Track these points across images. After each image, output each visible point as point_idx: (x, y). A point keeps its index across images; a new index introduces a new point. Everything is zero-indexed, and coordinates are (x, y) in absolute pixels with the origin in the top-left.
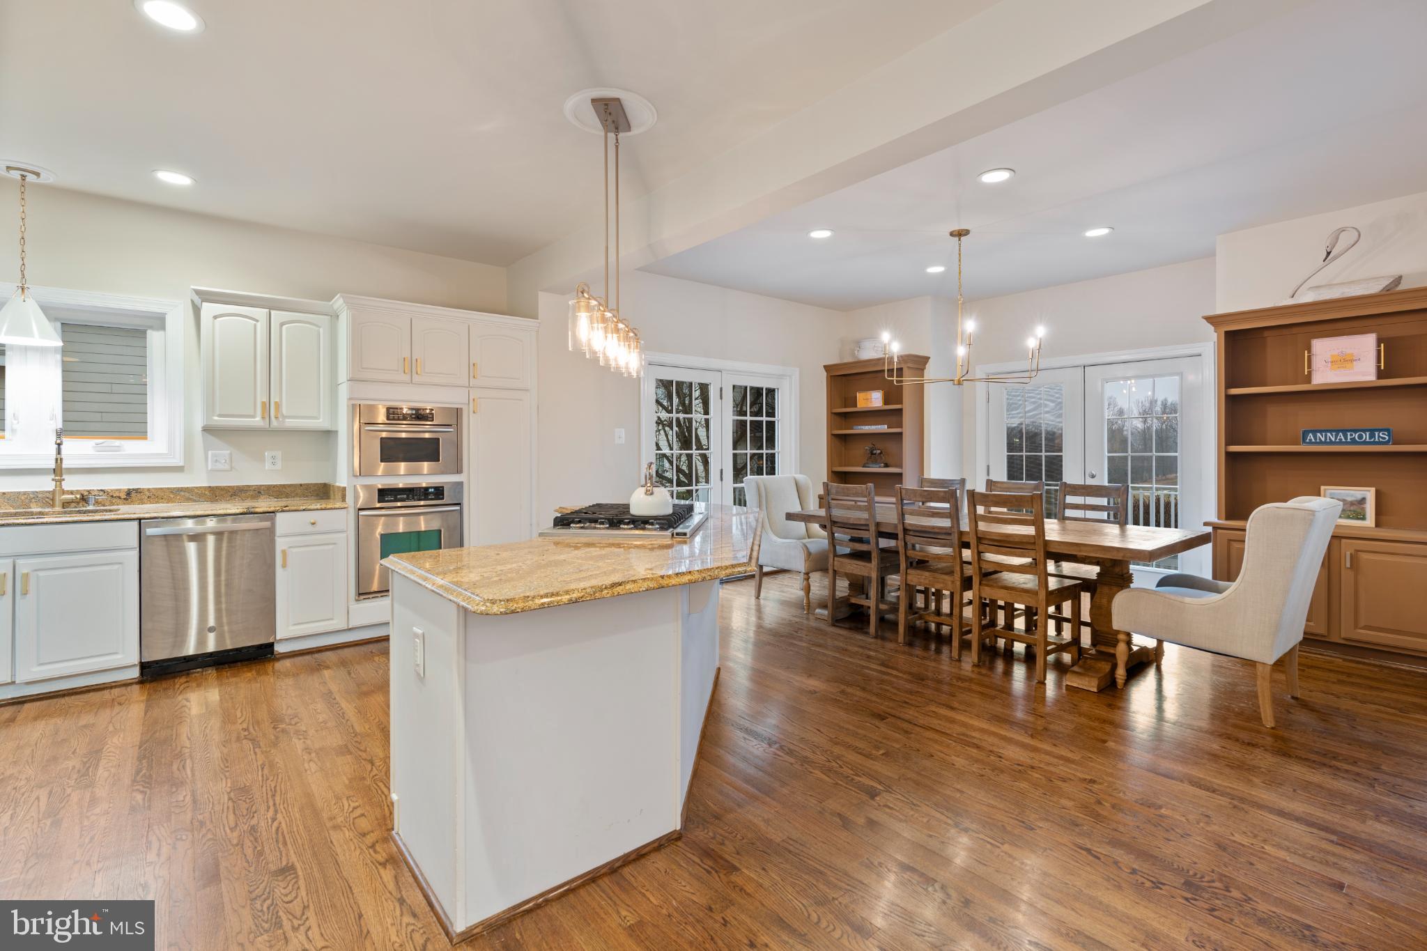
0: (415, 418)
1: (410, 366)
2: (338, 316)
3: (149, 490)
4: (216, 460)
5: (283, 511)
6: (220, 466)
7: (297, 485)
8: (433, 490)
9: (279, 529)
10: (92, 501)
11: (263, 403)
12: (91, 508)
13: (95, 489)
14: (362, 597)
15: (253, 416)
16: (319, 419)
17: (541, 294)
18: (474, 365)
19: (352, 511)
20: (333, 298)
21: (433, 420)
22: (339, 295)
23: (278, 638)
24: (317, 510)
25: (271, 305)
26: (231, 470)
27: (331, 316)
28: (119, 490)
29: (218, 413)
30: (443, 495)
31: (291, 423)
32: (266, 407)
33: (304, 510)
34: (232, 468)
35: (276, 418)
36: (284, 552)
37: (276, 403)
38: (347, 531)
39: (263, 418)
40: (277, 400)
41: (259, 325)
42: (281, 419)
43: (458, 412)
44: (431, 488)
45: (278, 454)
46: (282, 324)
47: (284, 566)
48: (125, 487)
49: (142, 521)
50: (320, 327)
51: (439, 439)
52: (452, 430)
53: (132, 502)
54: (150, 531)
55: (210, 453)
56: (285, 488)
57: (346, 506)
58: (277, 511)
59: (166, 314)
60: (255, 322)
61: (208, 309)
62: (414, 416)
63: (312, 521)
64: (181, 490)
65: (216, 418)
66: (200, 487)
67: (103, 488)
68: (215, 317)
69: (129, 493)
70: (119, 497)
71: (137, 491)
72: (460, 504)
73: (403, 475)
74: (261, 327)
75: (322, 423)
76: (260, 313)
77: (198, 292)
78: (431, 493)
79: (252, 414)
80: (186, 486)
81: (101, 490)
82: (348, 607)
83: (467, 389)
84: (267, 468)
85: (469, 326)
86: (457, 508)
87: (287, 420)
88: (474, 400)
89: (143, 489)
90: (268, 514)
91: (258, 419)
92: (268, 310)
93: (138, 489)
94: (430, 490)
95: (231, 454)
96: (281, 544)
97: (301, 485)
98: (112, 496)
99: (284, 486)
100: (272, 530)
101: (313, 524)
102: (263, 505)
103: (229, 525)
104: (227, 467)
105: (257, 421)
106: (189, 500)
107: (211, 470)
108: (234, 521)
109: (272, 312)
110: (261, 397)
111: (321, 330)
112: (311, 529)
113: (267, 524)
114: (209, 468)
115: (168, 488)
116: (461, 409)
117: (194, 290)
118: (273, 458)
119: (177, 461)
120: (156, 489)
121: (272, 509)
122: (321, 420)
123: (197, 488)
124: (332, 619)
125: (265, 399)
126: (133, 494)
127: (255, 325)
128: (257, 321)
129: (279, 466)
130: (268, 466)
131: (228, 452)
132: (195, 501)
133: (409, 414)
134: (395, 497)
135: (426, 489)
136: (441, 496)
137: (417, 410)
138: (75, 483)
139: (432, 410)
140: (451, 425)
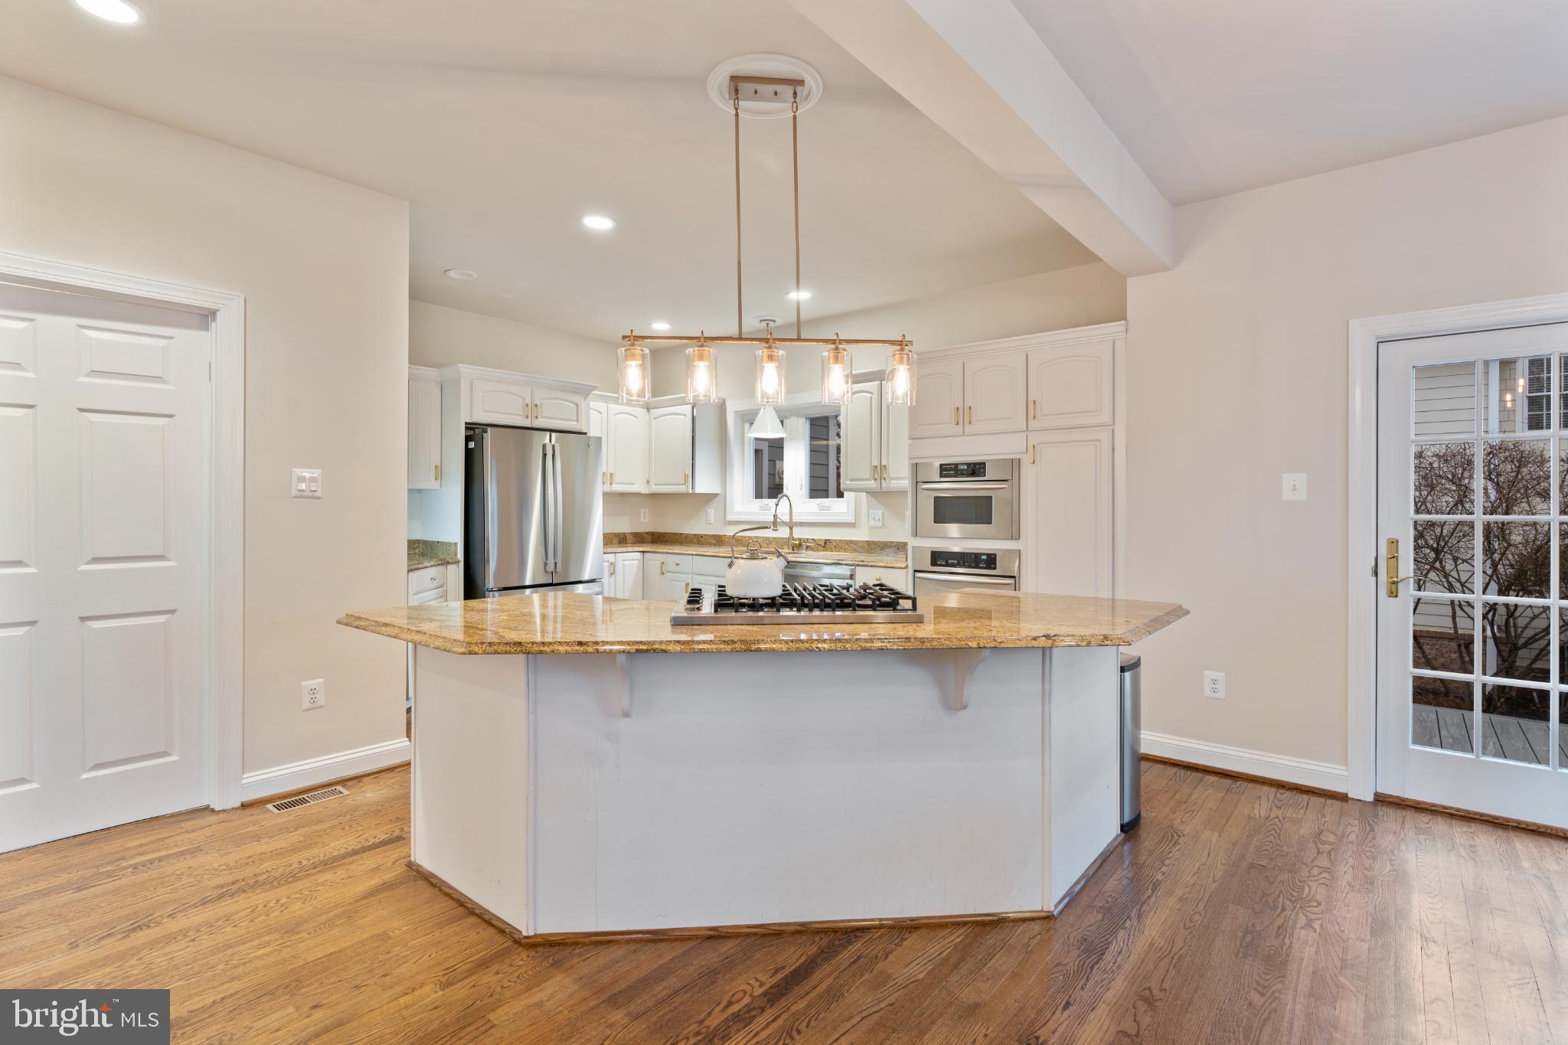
0: (969, 474)
1: (963, 416)
3: (836, 540)
4: (874, 518)
6: (876, 525)
8: (985, 557)
10: (806, 546)
11: (875, 467)
13: (808, 537)
15: (870, 479)
17: (1130, 281)
18: (1034, 402)
19: (911, 572)
21: (985, 476)
24: (882, 567)
28: (821, 539)
29: (849, 477)
30: (995, 564)
31: (894, 484)
32: (877, 470)
34: (882, 526)
35: (885, 480)
37: (884, 466)
40: (885, 463)
41: (873, 397)
42: (888, 481)
43: (1015, 465)
44: (984, 554)
48: (825, 537)
51: (991, 497)
52: (1008, 487)
53: (827, 550)
55: (870, 511)
57: (906, 566)
60: (870, 395)
62: (965, 472)
63: (878, 578)
64: (851, 542)
65: (848, 482)
66: (863, 541)
67: (814, 537)
69: (826, 541)
70: (821, 545)
71: (829, 540)
72: (1014, 577)
73: (956, 537)
74: (875, 399)
76: (875, 386)
78: (983, 561)
79: (869, 477)
80: (855, 539)
81: (813, 539)
83: (1025, 434)
85: (1027, 355)
86: (1011, 581)
87: (891, 481)
88: (1034, 446)
89: (833, 540)
91: (873, 481)
92: (879, 382)
94: (983, 557)
98: (818, 544)
104: (880, 525)
105: (872, 484)
106: (856, 551)
107: (870, 528)
109: (882, 383)
110: (874, 462)
114: (869, 525)
115: (846, 540)
116: (1018, 460)
119: (850, 519)
120: (839, 540)
123: (861, 541)
125: (877, 464)
126: (828, 544)
127: (871, 397)
128: (872, 394)
131: (882, 512)
132: (859, 552)
133: (961, 470)
134: (947, 562)
135: (977, 556)
136: (993, 566)
137: (968, 464)
138: (799, 533)
139: (984, 464)
140: (1007, 480)
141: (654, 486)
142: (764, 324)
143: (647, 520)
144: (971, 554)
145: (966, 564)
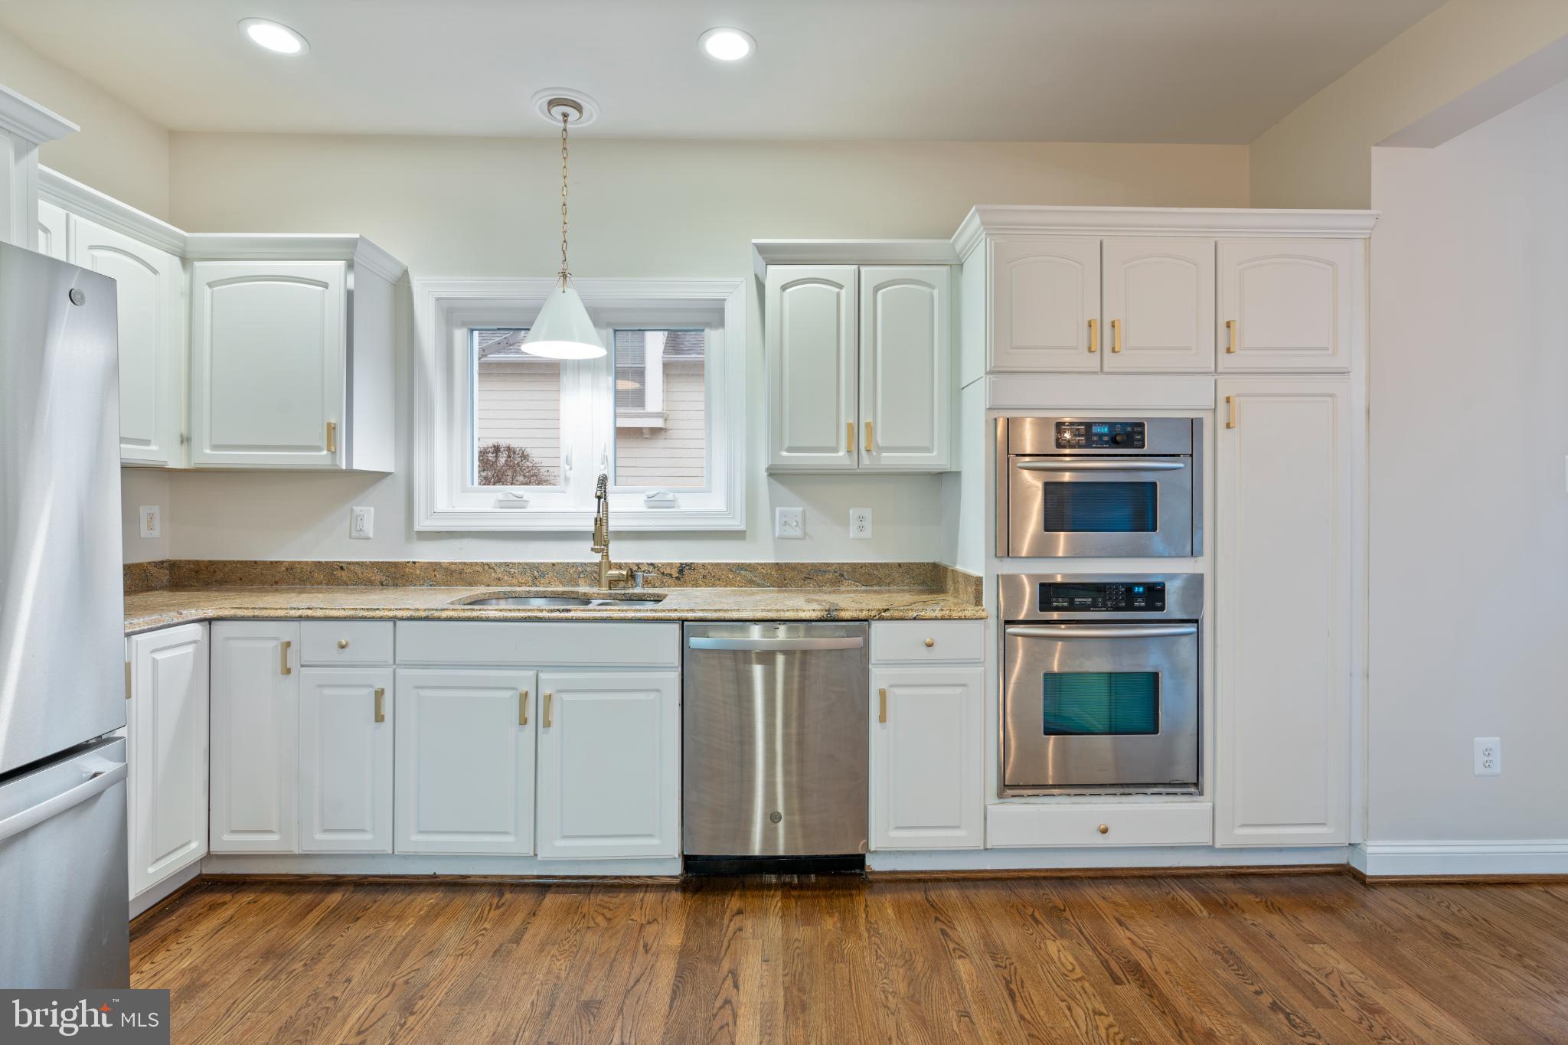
0: (1106, 442)
1: (1101, 337)
2: (962, 265)
3: (704, 565)
4: (785, 522)
5: (882, 619)
6: (791, 532)
7: (894, 564)
8: (1141, 589)
9: (876, 652)
10: (640, 580)
11: (850, 426)
12: (638, 590)
13: (645, 561)
14: (1010, 792)
15: (835, 450)
16: (932, 452)
17: (1376, 151)
18: (1228, 325)
19: (992, 622)
20: (953, 234)
21: (1143, 446)
22: (974, 209)
23: (872, 848)
24: (936, 619)
25: (861, 258)
26: (804, 538)
27: (951, 265)
28: (670, 565)
29: (787, 445)
30: (1163, 600)
31: (891, 460)
32: (854, 431)
33: (915, 619)
34: (805, 535)
35: (868, 451)
36: (882, 694)
37: (868, 425)
38: (984, 662)
39: (849, 451)
40: (870, 420)
41: (843, 292)
42: (874, 453)
43: (1194, 427)
44: (1139, 584)
45: (867, 512)
46: (877, 289)
47: (883, 718)
48: (677, 561)
49: (686, 623)
50: (933, 287)
51: (1154, 486)
52: (1182, 465)
53: (685, 583)
54: (695, 642)
55: (778, 510)
56: (877, 569)
57: (984, 614)
58: (873, 618)
59: (725, 300)
60: (836, 289)
61: (777, 275)
62: (1106, 439)
63: (928, 640)
64: (742, 567)
65: (785, 454)
66: (765, 564)
67: (653, 561)
68: (784, 288)
69: (682, 568)
70: (671, 575)
71: (690, 566)
72: (1196, 621)
74: (847, 296)
75: (934, 459)
76: (844, 273)
77: (761, 249)
78: (1139, 595)
79: (833, 444)
80: (748, 562)
81: (652, 564)
82: (985, 808)
83: (1211, 378)
84: (851, 536)
85: (1216, 244)
86: (1191, 629)
87: (884, 454)
88: (1228, 400)
89: (697, 564)
90: (857, 623)
91: (841, 453)
92: (857, 266)
93: (691, 563)
94: (1136, 589)
95: (804, 513)
96: (879, 678)
97: (900, 565)
98: (663, 573)
99: (875, 566)
100: (864, 652)
101: (930, 645)
102: (850, 602)
103: (801, 639)
104: (799, 533)
105: (840, 457)
107: (779, 538)
108: (808, 633)
109: (863, 269)
110: (847, 417)
111: (936, 292)
112: (924, 654)
113: (858, 641)
114: (777, 535)
115: (727, 564)
116: (1201, 419)
117: (755, 244)
118: (861, 519)
119: (736, 523)
120: (712, 564)
121: (864, 614)
122: (935, 453)
123: (761, 564)
124: (958, 827)
125: (852, 420)
126: (686, 572)
127: (838, 295)
128: (841, 287)
129: (867, 533)
130: (853, 532)
131: (801, 509)
133: (1097, 434)
134: (1071, 602)
135: (1129, 587)
136: (1159, 604)
137: (1111, 425)
138: (622, 553)
139: (1141, 425)
140: (1179, 455)
141: (208, 451)
142: (558, 111)
143: (156, 533)
144: (1117, 585)
145: (1109, 604)
